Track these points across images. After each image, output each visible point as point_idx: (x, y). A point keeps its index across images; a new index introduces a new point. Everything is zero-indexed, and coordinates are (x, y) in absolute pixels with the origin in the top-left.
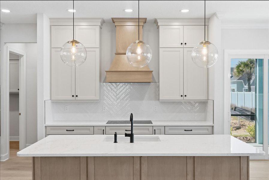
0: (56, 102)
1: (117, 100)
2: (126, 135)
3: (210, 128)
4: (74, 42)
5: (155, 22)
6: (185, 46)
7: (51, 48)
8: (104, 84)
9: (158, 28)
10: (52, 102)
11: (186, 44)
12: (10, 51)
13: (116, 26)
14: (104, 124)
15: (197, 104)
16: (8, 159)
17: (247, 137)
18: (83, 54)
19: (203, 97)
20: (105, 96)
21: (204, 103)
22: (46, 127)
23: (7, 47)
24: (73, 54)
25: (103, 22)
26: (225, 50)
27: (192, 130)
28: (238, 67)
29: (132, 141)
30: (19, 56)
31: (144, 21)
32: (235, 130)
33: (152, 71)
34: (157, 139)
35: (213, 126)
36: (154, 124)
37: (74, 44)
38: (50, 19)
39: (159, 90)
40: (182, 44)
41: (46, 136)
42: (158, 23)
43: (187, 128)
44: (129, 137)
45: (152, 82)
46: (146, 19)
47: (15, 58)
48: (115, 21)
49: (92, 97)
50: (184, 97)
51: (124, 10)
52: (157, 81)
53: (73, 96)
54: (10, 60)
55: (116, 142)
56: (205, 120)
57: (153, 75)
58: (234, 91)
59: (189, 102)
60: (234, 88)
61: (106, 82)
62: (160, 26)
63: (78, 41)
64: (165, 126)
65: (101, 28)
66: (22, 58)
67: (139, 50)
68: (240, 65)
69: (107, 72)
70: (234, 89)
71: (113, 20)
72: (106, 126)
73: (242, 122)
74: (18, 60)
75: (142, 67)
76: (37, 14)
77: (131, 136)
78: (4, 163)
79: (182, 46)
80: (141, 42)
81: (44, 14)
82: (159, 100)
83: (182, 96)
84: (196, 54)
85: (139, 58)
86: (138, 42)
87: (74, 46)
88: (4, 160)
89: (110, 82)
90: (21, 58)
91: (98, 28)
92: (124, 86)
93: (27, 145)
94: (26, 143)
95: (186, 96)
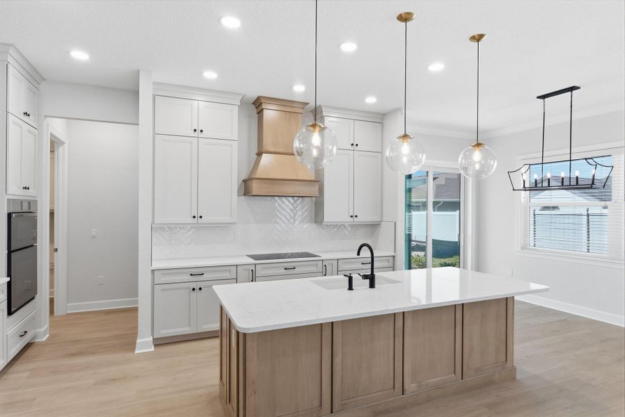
0: (163, 228)
2: (365, 277)
3: (391, 259)
6: (356, 148)
7: (154, 134)
11: (357, 145)
12: (51, 133)
13: (262, 109)
16: (48, 335)
22: (153, 271)
23: (48, 124)
29: (372, 285)
30: (55, 143)
33: (318, 181)
35: (395, 256)
36: (324, 257)
40: (352, 145)
43: (364, 260)
44: (369, 280)
46: (308, 104)
51: (292, 87)
53: (194, 217)
55: (350, 288)
62: (325, 117)
64: (338, 260)
66: (61, 148)
72: (255, 264)
76: (139, 71)
77: (371, 278)
79: (353, 148)
83: (352, 216)
88: (43, 337)
90: (58, 147)
91: (235, 109)
93: (68, 305)
94: (68, 302)
95: (356, 216)
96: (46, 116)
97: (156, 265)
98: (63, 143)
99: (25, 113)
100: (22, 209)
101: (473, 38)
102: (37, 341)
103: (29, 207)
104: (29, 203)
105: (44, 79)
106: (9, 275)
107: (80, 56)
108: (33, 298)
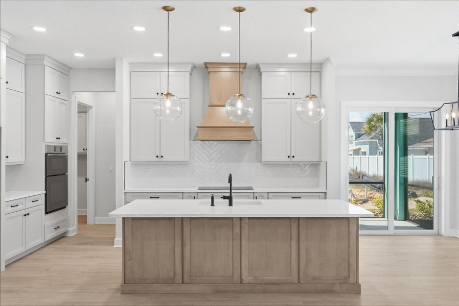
0: (136, 164)
1: (210, 162)
2: (225, 198)
3: (323, 194)
4: (168, 95)
5: (257, 67)
6: (293, 97)
7: (131, 98)
8: (195, 142)
9: (261, 74)
10: (132, 164)
11: (293, 94)
12: (78, 102)
13: (209, 72)
14: (196, 190)
15: (308, 166)
16: (76, 233)
17: (375, 211)
18: (178, 109)
19: (315, 159)
20: (195, 157)
21: (315, 165)
22: (125, 193)
23: (75, 97)
24: (168, 108)
25: (194, 67)
26: (342, 102)
27: (300, 198)
28: (370, 121)
29: (231, 204)
30: (87, 107)
31: (243, 66)
32: (361, 204)
33: (253, 127)
34: (259, 203)
35: (326, 193)
36: (255, 190)
37: (168, 98)
38: (130, 63)
39: (261, 150)
40: (289, 94)
41: (125, 204)
42: (260, 69)
43: (294, 195)
44: (228, 200)
45: (253, 140)
46: (246, 63)
47: (83, 110)
48: (208, 66)
49: (181, 158)
50: (292, 158)
51: (220, 54)
52: (259, 139)
53: (157, 157)
54: (78, 112)
55: (213, 205)
56: (317, 186)
57: (254, 133)
58: (365, 155)
59: (298, 165)
60: (365, 150)
61: (198, 140)
62: (263, 73)
63: (172, 93)
64: (268, 193)
65: (191, 75)
67: (239, 104)
68: (372, 119)
69: (198, 127)
70: (365, 152)
71: (206, 65)
72: (197, 193)
73: (371, 194)
74: (86, 112)
75: (242, 123)
76: (115, 58)
77: (230, 198)
78: (71, 237)
79: (289, 97)
80: (241, 95)
81: (124, 59)
82: (261, 161)
83: (289, 157)
84: (302, 108)
85: (239, 112)
86: (239, 96)
87: (168, 100)
88: (72, 234)
89: (201, 140)
90: (89, 110)
91: (188, 74)
92: (219, 145)
93: (96, 218)
94: (95, 216)
95: (293, 157)
96: (73, 92)
97: (127, 189)
98: (91, 107)
99: (57, 93)
100: (55, 151)
101: (307, 10)
102: (68, 235)
103: (61, 151)
104: (61, 148)
105: (71, 69)
106: (46, 190)
107: (79, 55)
108: (65, 207)
